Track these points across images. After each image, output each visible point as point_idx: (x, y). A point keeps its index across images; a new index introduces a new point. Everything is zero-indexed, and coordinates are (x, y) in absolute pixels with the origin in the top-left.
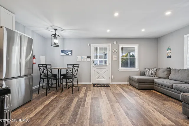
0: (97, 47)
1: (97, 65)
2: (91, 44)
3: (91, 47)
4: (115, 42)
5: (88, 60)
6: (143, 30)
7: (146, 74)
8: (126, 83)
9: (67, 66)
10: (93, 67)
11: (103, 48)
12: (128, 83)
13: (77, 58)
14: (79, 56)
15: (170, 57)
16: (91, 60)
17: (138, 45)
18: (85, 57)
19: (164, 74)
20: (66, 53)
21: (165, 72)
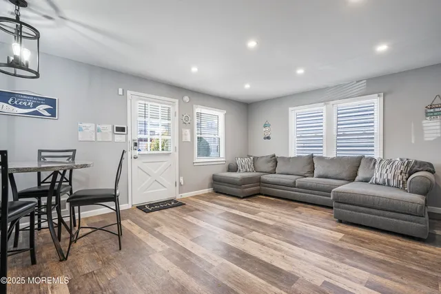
0: (146, 103)
1: (146, 152)
2: (129, 93)
3: (129, 102)
4: (186, 99)
5: (120, 138)
6: (247, 86)
7: (240, 168)
8: (206, 191)
9: (40, 158)
10: (135, 158)
11: (160, 108)
12: (210, 190)
13: (81, 129)
14: (87, 125)
15: (268, 138)
16: (129, 139)
17: (225, 112)
18: (108, 128)
19: (269, 167)
20: (28, 107)
21: (269, 162)
